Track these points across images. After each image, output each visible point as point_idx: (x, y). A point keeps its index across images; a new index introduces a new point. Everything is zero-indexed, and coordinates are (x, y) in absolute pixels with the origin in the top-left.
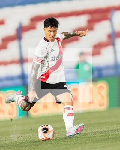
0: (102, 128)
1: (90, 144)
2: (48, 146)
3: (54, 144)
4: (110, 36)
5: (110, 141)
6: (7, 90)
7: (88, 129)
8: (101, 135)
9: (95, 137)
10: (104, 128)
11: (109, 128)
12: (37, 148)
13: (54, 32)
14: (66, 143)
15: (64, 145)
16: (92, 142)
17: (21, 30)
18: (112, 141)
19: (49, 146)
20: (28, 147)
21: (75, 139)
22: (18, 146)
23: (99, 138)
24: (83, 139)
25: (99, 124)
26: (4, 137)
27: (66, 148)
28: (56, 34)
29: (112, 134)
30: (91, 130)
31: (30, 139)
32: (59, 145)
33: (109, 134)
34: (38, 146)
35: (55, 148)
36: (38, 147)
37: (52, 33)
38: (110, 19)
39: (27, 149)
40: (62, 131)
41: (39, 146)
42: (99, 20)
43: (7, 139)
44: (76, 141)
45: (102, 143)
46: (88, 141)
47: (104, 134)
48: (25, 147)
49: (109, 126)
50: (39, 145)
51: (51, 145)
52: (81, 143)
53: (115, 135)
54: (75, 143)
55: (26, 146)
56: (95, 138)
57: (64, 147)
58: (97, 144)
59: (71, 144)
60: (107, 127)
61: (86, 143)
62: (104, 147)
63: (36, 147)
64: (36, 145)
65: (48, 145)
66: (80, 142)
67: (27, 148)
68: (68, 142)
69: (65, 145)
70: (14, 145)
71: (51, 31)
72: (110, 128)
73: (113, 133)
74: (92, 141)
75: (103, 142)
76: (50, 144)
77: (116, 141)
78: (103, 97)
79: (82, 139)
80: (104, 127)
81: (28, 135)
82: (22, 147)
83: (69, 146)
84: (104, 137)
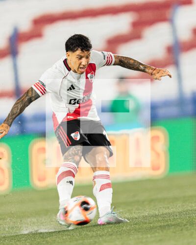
0: (156, 209)
1: (136, 236)
2: (63, 239)
3: (74, 236)
5: (171, 230)
7: (132, 210)
8: (156, 221)
9: (145, 223)
10: (161, 208)
11: (168, 208)
12: (44, 243)
14: (94, 234)
15: (91, 237)
18: (174, 231)
19: (66, 239)
20: (29, 241)
21: (111, 227)
23: (151, 225)
25: (151, 201)
27: (95, 243)
29: (174, 219)
30: (138, 212)
32: (82, 237)
34: (46, 239)
35: (75, 243)
36: (46, 241)
45: (157, 234)
48: (24, 242)
49: (169, 206)
51: (69, 237)
53: (179, 220)
55: (26, 240)
56: (145, 225)
57: (92, 240)
58: (149, 236)
59: (103, 235)
62: (160, 240)
64: (42, 238)
65: (64, 237)
68: (99, 232)
69: (93, 238)
70: (4, 237)
71: (81, 57)
72: (170, 208)
73: (175, 217)
75: (159, 233)
76: (68, 235)
77: (182, 230)
78: (158, 155)
80: (161, 206)
81: (29, 220)
82: (18, 241)
83: (101, 239)
84: (160, 224)
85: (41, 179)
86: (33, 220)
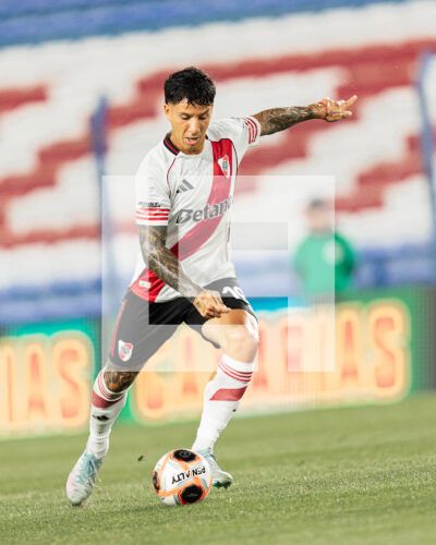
0: (386, 464)
1: (344, 520)
2: (198, 526)
3: (219, 520)
4: (414, 143)
5: (416, 509)
6: (56, 330)
7: (337, 466)
8: (382, 486)
9: (364, 494)
10: (395, 463)
11: (410, 463)
12: (159, 532)
13: (201, 117)
14: (261, 516)
15: (255, 522)
16: (351, 512)
17: (106, 122)
18: (422, 509)
19: (204, 524)
20: (127, 529)
22: (95, 526)
23: (376, 498)
24: (322, 503)
25: (378, 447)
26: (47, 494)
27: (263, 534)
28: (207, 124)
29: (421, 486)
30: (348, 471)
31: (136, 500)
32: (236, 523)
33: (410, 484)
34: (163, 526)
36: (165, 529)
37: (193, 122)
38: (416, 85)
39: (126, 535)
40: (249, 476)
41: (167, 526)
42: (376, 88)
43: (55, 502)
44: (297, 509)
45: (386, 516)
46: (340, 509)
47: (393, 485)
48: (118, 531)
49: (411, 458)
50: (168, 521)
51: (210, 521)
52: (314, 517)
54: (293, 514)
55: (123, 527)
56: (363, 498)
57: (254, 529)
58: (371, 519)
59: (278, 518)
60: (406, 459)
61: (330, 517)
62: (394, 529)
63: (158, 530)
64: (156, 523)
65: (200, 522)
66: (309, 514)
67: (127, 532)
68: (269, 513)
69: (258, 524)
70: (78, 522)
71: (188, 117)
72: (413, 462)
73: (424, 482)
74: (352, 509)
75: (391, 514)
76: (207, 518)
78: (390, 356)
79: (318, 502)
80: (395, 460)
81: (129, 486)
82: (107, 529)
83: (273, 526)
84: (393, 496)
85: (155, 404)
86: (136, 486)
